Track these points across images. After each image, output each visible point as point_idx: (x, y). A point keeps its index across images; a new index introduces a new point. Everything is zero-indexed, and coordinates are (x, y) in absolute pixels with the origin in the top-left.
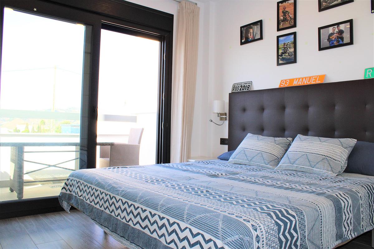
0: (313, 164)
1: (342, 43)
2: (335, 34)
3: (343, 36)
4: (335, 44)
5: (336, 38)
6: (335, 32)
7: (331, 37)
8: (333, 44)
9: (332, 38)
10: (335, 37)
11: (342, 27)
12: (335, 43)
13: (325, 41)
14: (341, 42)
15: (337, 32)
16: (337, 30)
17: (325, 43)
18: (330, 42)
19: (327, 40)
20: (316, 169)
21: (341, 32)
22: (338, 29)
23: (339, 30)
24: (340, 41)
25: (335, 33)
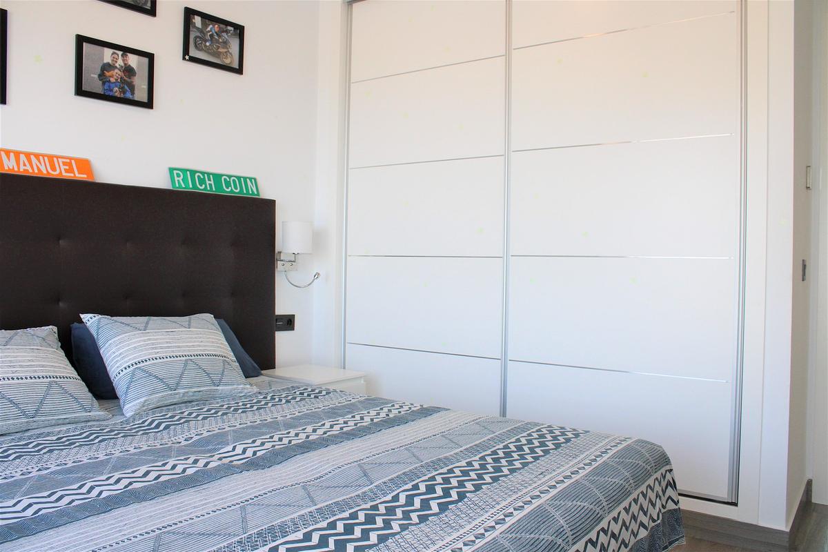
0: (172, 382)
1: (131, 96)
2: (116, 71)
3: (134, 83)
4: (116, 94)
5: (119, 80)
6: (117, 65)
7: (107, 74)
8: (111, 90)
9: (111, 77)
10: (115, 77)
11: (133, 60)
12: (116, 92)
13: (92, 75)
14: (129, 95)
15: (122, 67)
16: (120, 62)
17: (92, 80)
18: (104, 83)
19: (96, 76)
20: (223, 388)
21: (129, 71)
22: (123, 60)
23: (125, 64)
24: (127, 91)
25: (116, 67)
